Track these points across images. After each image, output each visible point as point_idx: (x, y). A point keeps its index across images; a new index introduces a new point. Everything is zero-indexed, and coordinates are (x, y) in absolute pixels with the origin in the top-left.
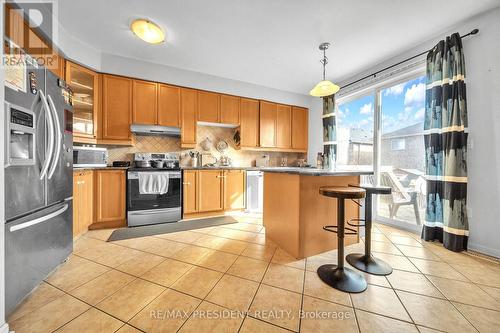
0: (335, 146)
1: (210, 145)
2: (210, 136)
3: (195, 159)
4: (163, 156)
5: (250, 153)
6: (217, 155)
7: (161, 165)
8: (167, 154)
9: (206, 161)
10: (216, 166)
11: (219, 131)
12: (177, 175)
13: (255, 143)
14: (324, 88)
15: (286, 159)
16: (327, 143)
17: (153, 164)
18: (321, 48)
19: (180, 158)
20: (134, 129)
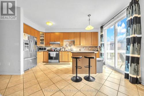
0: (104, 44)
1: (68, 45)
2: (68, 43)
3: (64, 49)
4: (57, 48)
5: (79, 47)
6: (69, 48)
7: (56, 50)
8: (58, 48)
9: (66, 49)
10: (68, 50)
11: (70, 42)
12: (58, 53)
13: (79, 44)
14: (89, 27)
15: (90, 49)
16: (101, 43)
17: (54, 50)
18: (88, 16)
19: (61, 49)
20: (50, 43)
